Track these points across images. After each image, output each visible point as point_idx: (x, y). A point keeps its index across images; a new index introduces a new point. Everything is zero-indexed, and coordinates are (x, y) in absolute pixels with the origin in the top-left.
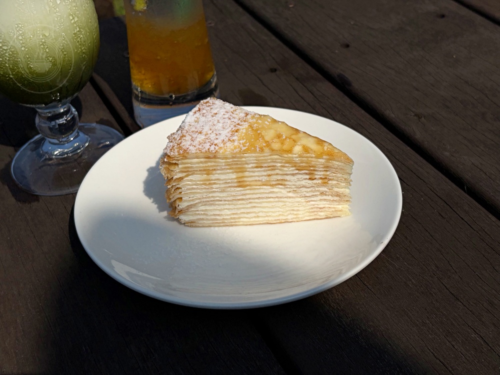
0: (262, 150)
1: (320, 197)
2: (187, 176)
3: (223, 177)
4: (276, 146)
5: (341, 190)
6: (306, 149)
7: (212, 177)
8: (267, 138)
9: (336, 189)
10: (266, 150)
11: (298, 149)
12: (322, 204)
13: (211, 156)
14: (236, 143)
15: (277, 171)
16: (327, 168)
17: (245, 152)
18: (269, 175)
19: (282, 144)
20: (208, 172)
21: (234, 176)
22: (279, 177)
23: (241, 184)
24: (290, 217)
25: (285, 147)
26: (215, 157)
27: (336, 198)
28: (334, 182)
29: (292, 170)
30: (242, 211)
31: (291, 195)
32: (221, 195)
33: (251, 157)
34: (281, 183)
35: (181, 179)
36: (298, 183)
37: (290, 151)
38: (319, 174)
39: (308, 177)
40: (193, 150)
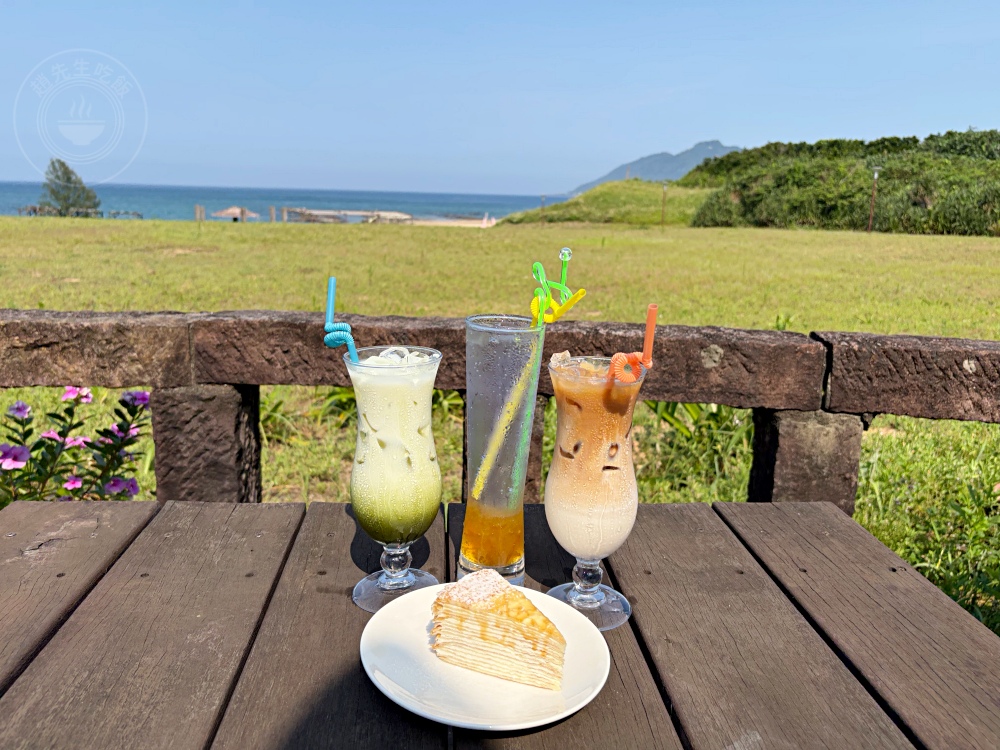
0: (501, 613)
1: (539, 667)
2: (447, 617)
3: (471, 626)
4: (513, 614)
5: (555, 667)
6: (533, 623)
7: (464, 624)
8: (510, 607)
9: (552, 664)
10: (505, 615)
11: (527, 621)
12: (540, 674)
13: (466, 607)
14: (486, 603)
15: (510, 635)
16: (546, 643)
17: (490, 611)
18: (504, 636)
19: (518, 614)
20: (462, 619)
21: (479, 628)
22: (511, 640)
23: (483, 637)
24: (514, 677)
25: (519, 617)
26: (468, 609)
27: (551, 672)
28: (551, 657)
29: (520, 637)
30: (482, 660)
31: (517, 657)
32: (468, 641)
33: (492, 617)
34: (511, 645)
35: (443, 618)
36: (524, 649)
37: (521, 621)
38: (540, 647)
39: (532, 646)
40: (455, 598)
